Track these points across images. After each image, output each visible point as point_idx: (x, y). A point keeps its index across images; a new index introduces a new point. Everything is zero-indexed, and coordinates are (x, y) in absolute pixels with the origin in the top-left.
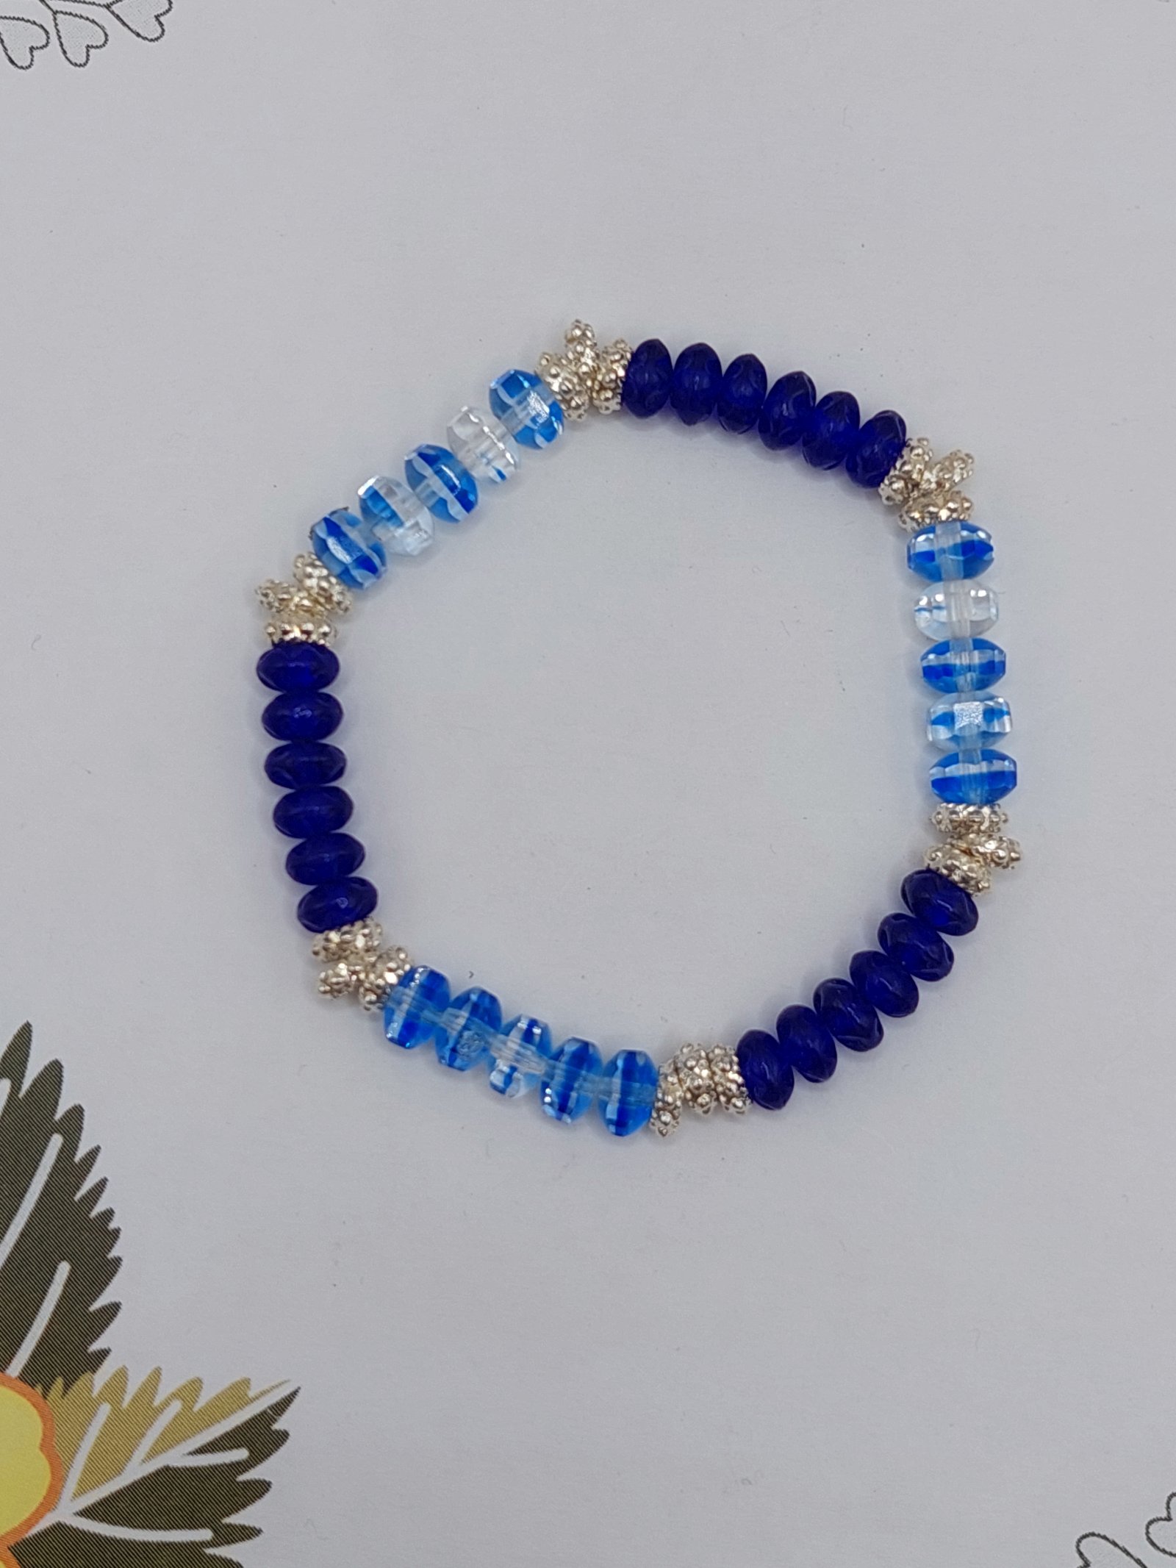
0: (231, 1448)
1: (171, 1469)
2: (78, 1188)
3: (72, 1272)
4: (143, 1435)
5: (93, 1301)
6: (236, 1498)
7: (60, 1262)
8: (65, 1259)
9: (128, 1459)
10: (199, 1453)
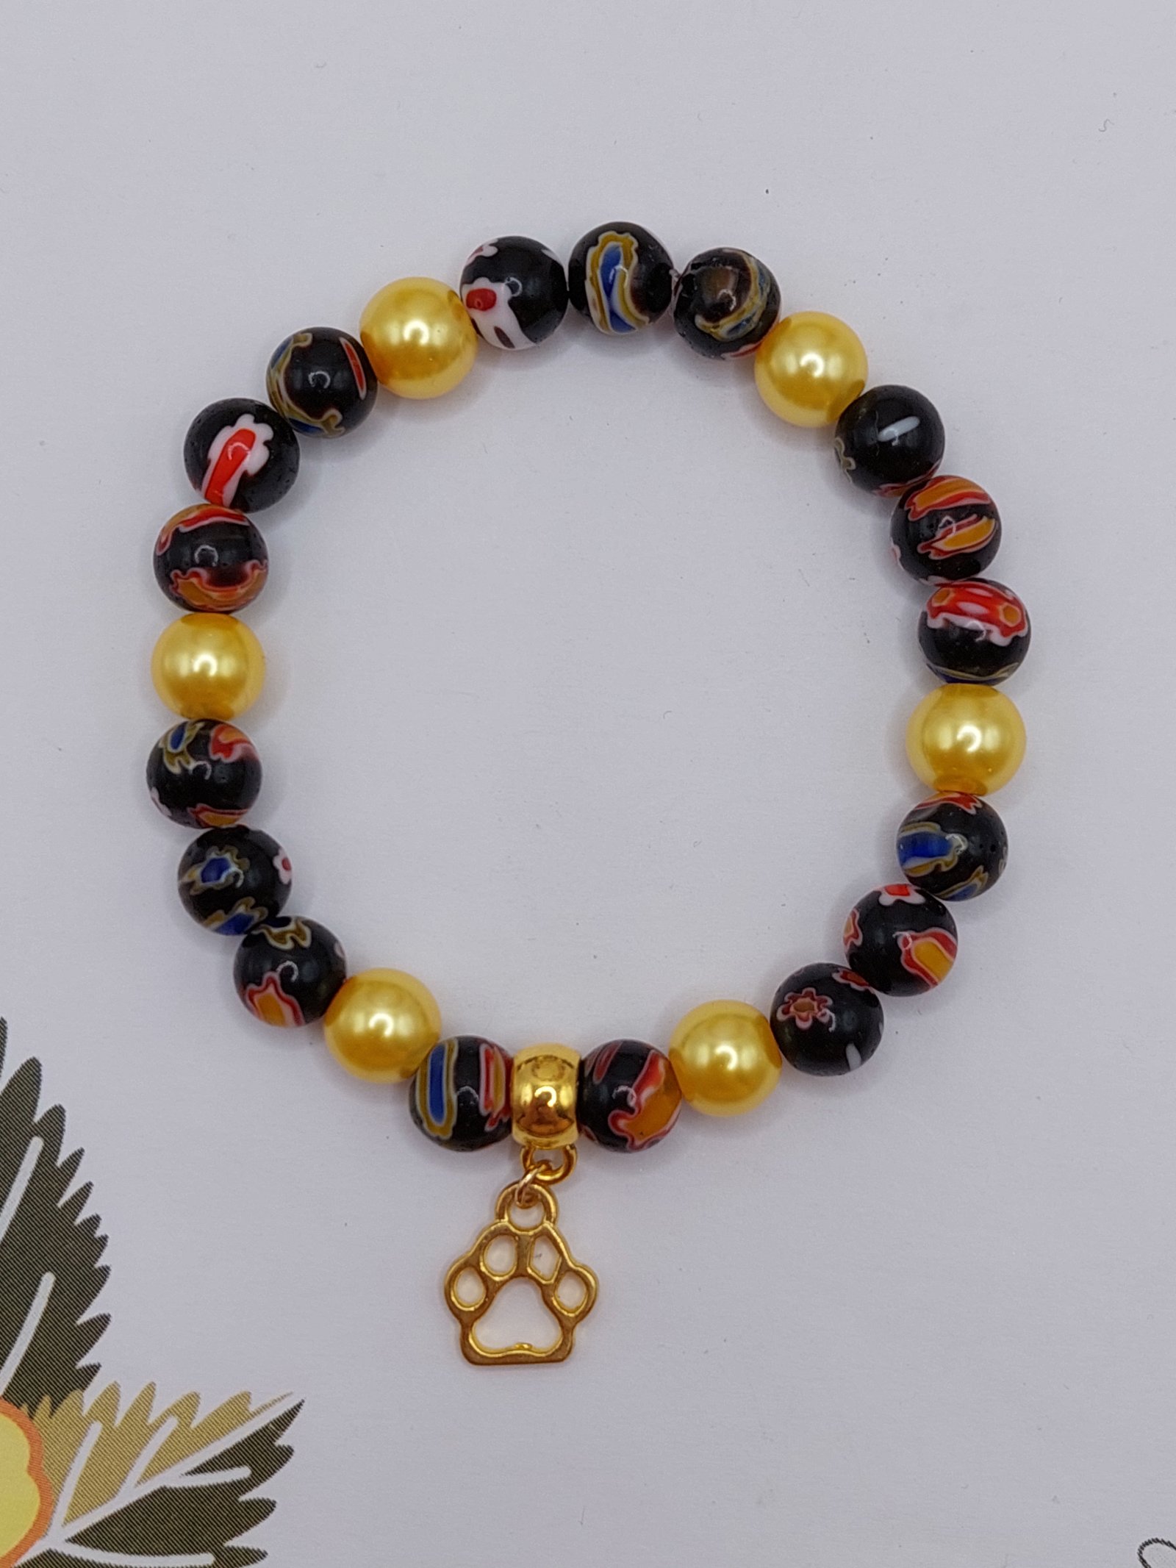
0: (232, 1467)
1: (168, 1490)
2: (61, 1195)
3: (57, 1283)
4: (138, 1455)
5: (81, 1314)
6: (238, 1520)
7: (44, 1273)
8: (49, 1269)
9: (123, 1481)
10: (199, 1473)
